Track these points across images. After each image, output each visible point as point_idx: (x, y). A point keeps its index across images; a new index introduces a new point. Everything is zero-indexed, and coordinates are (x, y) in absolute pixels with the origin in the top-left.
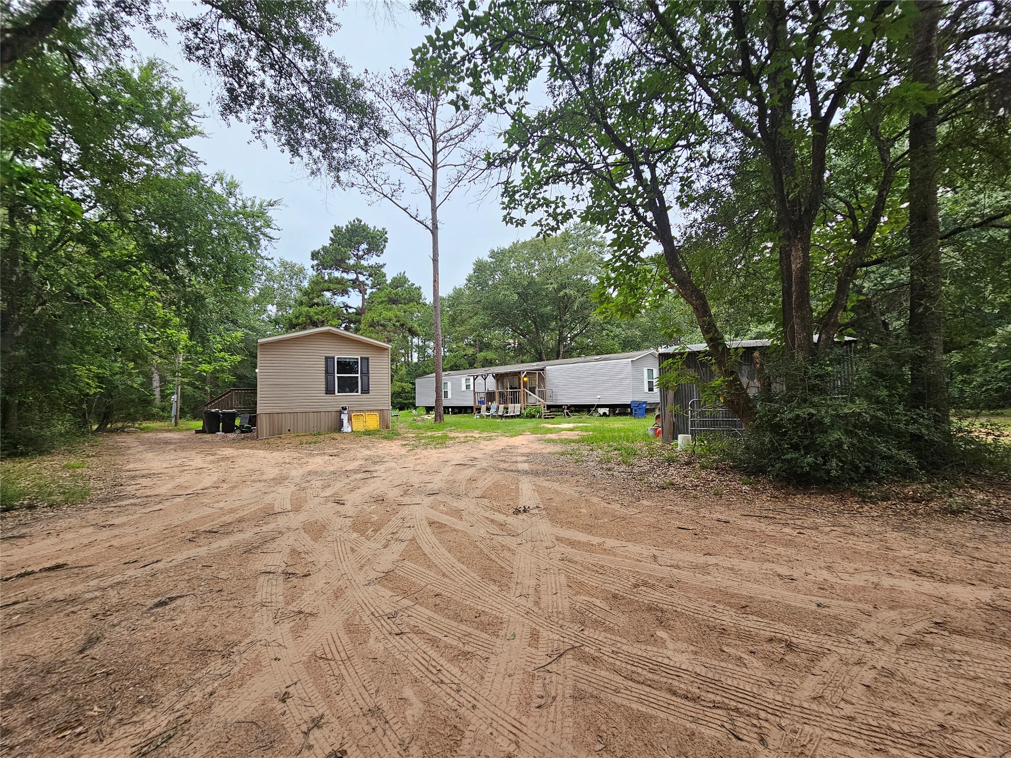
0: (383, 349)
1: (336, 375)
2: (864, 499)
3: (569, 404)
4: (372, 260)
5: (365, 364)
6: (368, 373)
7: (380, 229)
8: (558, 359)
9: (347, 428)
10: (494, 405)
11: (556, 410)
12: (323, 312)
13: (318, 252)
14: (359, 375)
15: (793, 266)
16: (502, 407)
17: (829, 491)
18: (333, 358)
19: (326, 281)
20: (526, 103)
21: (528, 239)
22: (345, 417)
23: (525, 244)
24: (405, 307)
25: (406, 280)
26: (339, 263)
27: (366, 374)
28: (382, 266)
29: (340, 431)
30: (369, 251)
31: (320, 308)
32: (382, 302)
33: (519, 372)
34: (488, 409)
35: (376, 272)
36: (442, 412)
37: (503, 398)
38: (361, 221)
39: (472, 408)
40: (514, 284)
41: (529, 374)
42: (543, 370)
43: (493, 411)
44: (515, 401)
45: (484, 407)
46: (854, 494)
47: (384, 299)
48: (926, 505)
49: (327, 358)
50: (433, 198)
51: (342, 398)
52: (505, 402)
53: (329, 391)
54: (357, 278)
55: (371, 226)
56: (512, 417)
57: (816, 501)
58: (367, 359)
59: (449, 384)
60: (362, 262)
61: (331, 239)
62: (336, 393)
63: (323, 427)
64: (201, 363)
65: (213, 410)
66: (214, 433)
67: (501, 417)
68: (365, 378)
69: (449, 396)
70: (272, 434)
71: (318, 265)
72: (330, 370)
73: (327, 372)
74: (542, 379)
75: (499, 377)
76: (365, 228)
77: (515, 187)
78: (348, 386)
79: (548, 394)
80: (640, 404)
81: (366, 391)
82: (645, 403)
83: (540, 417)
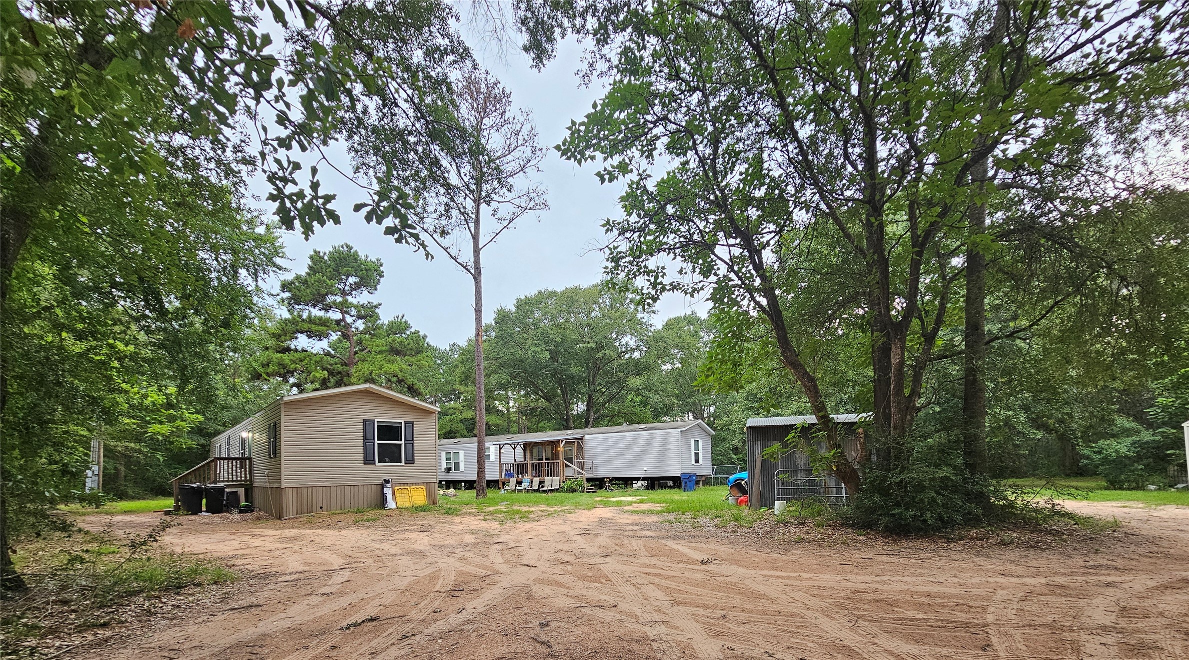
0: (429, 413)
1: (377, 442)
2: (949, 540)
3: (611, 476)
4: (362, 298)
5: (409, 430)
6: (413, 440)
7: (374, 260)
8: (586, 427)
9: (391, 504)
10: (527, 478)
11: (598, 483)
12: (301, 361)
13: (292, 283)
14: (403, 442)
15: (893, 360)
16: (536, 480)
17: (922, 537)
18: (373, 421)
19: (303, 320)
20: (650, 176)
21: (559, 289)
22: (388, 491)
23: (553, 294)
24: (412, 359)
25: (407, 326)
26: (318, 300)
27: (410, 441)
28: (376, 307)
29: (384, 507)
30: (357, 287)
31: (297, 355)
32: (381, 352)
33: (558, 441)
34: (519, 483)
35: (368, 313)
36: (485, 485)
37: (538, 470)
38: (351, 248)
39: (497, 482)
40: (545, 338)
41: (568, 443)
42: (581, 439)
43: (525, 485)
44: (550, 474)
45: (513, 481)
46: (941, 538)
47: (384, 348)
48: (987, 542)
49: (365, 421)
50: (475, 238)
51: (383, 470)
52: (539, 474)
53: (368, 460)
54: (343, 320)
55: (362, 255)
56: (552, 491)
57: (918, 544)
58: (412, 423)
59: (462, 454)
60: (350, 298)
61: (310, 268)
62: (377, 464)
63: (361, 502)
64: (149, 423)
65: (194, 485)
66: (196, 514)
67: (537, 491)
68: (409, 446)
69: (462, 468)
70: (300, 512)
71: (290, 299)
72: (369, 436)
73: (365, 438)
74: (580, 448)
75: (526, 446)
76: (355, 257)
77: (621, 252)
78: (390, 455)
79: (587, 466)
80: (690, 476)
81: (410, 461)
82: (695, 475)
83: (582, 491)
